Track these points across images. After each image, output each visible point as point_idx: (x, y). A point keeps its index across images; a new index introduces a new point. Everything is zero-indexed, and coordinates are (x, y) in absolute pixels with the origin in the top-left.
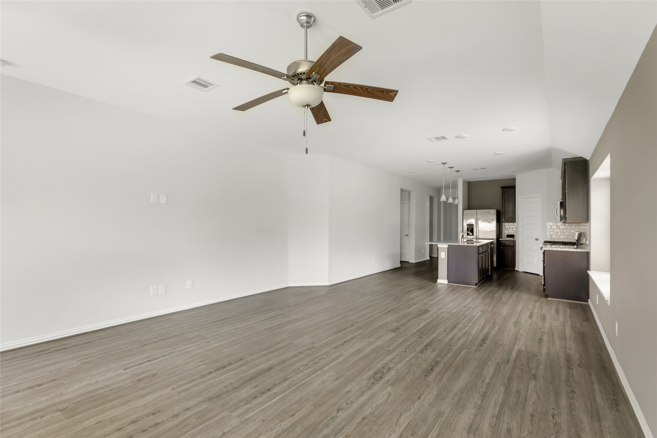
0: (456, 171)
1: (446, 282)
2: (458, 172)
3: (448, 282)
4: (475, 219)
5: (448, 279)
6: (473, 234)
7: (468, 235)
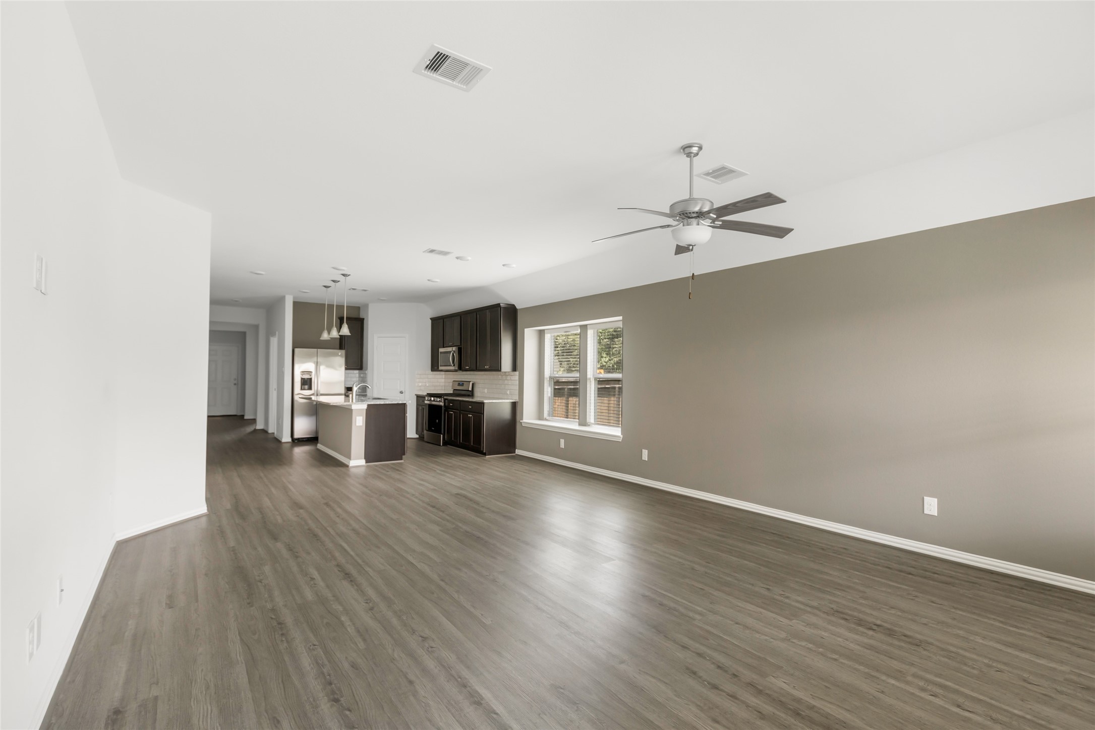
0: (325, 286)
1: (362, 462)
2: (328, 289)
3: (366, 462)
4: (315, 364)
5: (365, 458)
6: (310, 388)
7: (301, 389)
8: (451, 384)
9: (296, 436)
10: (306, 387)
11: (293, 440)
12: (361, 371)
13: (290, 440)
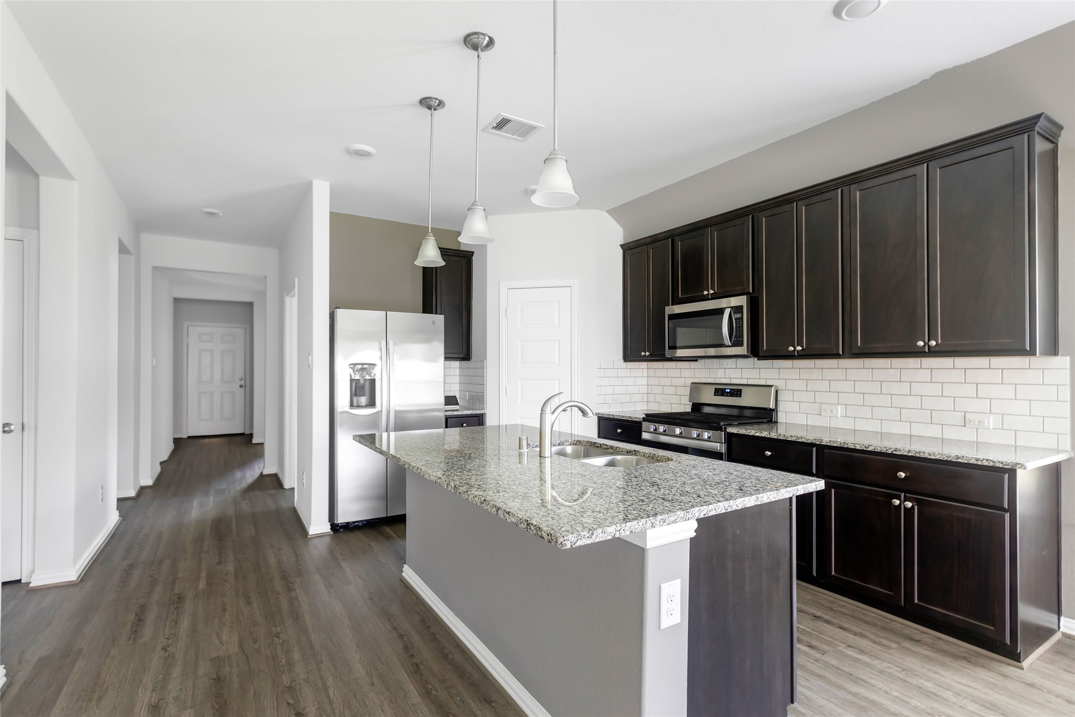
4: (381, 347)
6: (372, 403)
7: (352, 405)
8: (687, 391)
9: (341, 519)
10: (363, 400)
11: (335, 527)
12: (465, 363)
13: (326, 528)
